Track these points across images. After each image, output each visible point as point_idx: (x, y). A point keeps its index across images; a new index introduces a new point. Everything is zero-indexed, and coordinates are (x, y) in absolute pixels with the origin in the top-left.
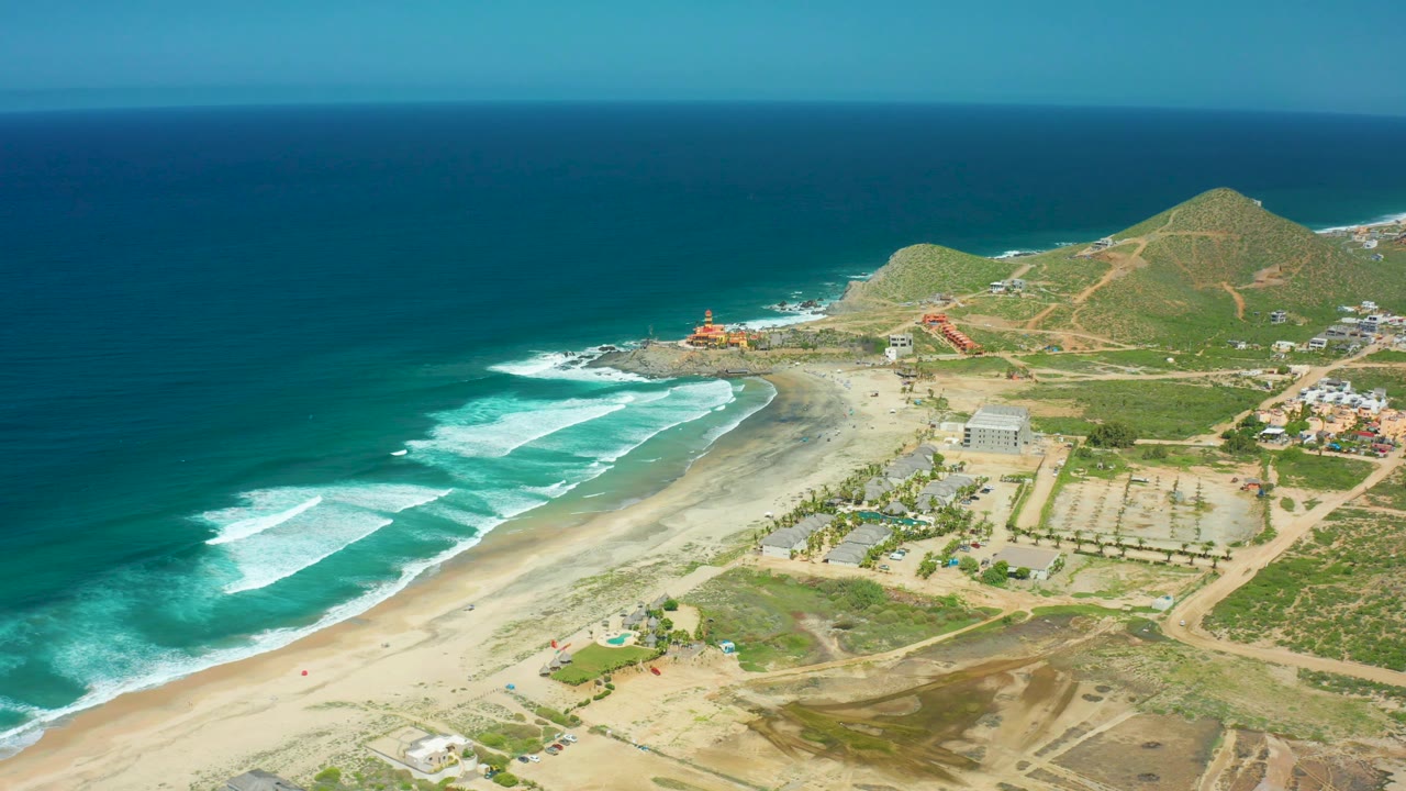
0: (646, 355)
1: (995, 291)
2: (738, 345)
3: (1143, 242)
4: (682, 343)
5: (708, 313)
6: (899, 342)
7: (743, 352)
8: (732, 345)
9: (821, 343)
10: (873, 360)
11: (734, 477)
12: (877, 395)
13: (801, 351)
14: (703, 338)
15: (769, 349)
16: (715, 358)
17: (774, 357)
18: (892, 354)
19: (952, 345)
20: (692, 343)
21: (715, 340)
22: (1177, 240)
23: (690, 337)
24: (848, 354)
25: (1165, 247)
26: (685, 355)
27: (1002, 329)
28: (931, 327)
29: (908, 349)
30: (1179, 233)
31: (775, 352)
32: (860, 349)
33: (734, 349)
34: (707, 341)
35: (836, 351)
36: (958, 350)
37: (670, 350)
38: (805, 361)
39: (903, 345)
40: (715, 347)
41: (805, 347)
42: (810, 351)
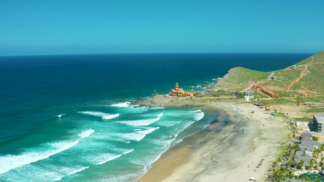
0: (154, 100)
1: (268, 80)
2: (189, 95)
3: (306, 66)
4: (167, 95)
5: (177, 84)
6: (249, 94)
7: (191, 98)
8: (187, 95)
9: (220, 94)
10: (240, 101)
11: (216, 153)
12: (253, 112)
13: (213, 97)
14: (176, 93)
15: (201, 97)
16: (181, 100)
17: (203, 100)
18: (247, 98)
19: (266, 95)
20: (171, 95)
21: (181, 93)
22: (317, 65)
23: (170, 93)
24: (231, 99)
25: (313, 67)
26: (169, 99)
27: (280, 90)
28: (256, 89)
29: (252, 97)
30: (317, 63)
31: (204, 98)
32: (235, 97)
33: (188, 97)
34: (177, 94)
35: (226, 97)
36: (269, 97)
37: (163, 98)
38: (215, 101)
39: (250, 95)
40: (181, 96)
41: (214, 96)
42: (217, 97)
